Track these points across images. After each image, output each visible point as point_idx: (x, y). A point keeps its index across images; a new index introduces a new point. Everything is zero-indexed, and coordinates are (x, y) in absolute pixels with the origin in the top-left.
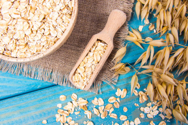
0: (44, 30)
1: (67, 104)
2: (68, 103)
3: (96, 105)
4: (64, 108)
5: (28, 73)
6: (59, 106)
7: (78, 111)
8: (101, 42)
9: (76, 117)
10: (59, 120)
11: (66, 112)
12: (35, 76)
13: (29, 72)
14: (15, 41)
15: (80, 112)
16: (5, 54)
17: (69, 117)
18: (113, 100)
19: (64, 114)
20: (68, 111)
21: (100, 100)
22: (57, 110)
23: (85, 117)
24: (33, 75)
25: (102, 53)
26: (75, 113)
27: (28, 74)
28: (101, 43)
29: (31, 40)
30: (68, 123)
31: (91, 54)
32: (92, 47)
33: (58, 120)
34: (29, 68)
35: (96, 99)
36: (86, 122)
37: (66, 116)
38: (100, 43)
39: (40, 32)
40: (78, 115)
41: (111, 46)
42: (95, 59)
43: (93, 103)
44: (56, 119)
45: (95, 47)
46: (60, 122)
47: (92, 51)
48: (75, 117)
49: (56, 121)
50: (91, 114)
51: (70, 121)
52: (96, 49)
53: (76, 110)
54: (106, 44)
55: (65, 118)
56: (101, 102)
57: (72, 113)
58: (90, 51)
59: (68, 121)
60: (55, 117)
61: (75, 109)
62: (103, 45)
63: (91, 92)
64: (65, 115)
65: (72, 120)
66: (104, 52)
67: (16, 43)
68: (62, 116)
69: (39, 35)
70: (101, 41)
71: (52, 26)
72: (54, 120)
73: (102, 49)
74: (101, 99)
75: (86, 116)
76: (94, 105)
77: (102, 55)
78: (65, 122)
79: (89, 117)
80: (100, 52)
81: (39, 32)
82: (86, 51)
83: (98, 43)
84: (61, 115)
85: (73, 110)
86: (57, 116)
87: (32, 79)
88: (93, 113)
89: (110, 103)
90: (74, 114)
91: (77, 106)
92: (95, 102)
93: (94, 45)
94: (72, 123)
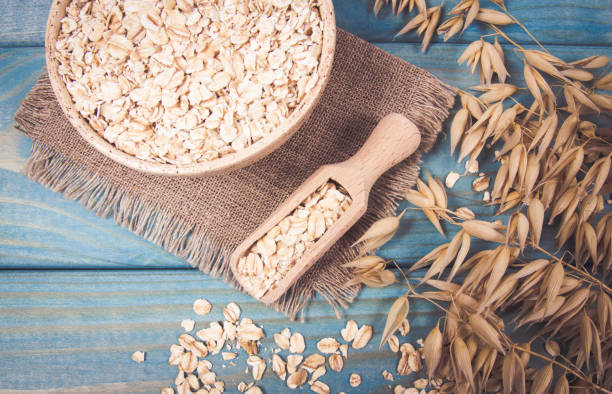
0: (211, 113)
1: (207, 325)
2: (211, 324)
3: (284, 348)
4: (198, 333)
5: (129, 219)
6: (188, 325)
7: (231, 351)
8: (337, 189)
9: (224, 366)
10: (176, 362)
11: (201, 345)
12: (144, 230)
13: (133, 217)
14: (128, 103)
15: (237, 355)
16: (91, 122)
17: (205, 361)
18: (329, 346)
19: (194, 351)
20: (206, 345)
21: (297, 339)
22: (179, 333)
23: (247, 371)
24: (140, 227)
25: (332, 218)
26: (223, 354)
27: (129, 221)
28: (337, 192)
29: (167, 123)
30: (197, 376)
31: (302, 213)
32: (312, 196)
33: (173, 360)
34: (135, 207)
35: (286, 333)
36: (244, 385)
37: (199, 355)
38: (333, 190)
39: (196, 113)
40: (230, 361)
41: (359, 206)
42: (311, 231)
43: (277, 341)
44: (169, 356)
45: (317, 197)
46: (180, 368)
47: (308, 205)
48: (221, 366)
49: (167, 362)
50: (263, 367)
51: (205, 372)
52: (320, 202)
53: (229, 347)
54: (347, 198)
55: (195, 360)
56: (298, 344)
57: (215, 352)
58: (303, 205)
59: (199, 371)
60: (169, 351)
61: (224, 345)
62: (341, 197)
63: (277, 310)
64: (196, 353)
65: (210, 371)
66: (339, 217)
67: (128, 111)
68: (187, 354)
69: (192, 118)
70: (338, 186)
71: (232, 114)
72: (164, 359)
73: (336, 207)
74: (299, 336)
75: (251, 369)
76: (278, 347)
77: (331, 222)
78: (192, 371)
79: (255, 376)
80: (328, 214)
81: (194, 110)
82: (293, 202)
83: (329, 188)
84: (185, 351)
85: (220, 345)
86: (176, 350)
87: (134, 235)
88: (269, 366)
89: (320, 353)
90: (219, 355)
91: (232, 338)
92: (282, 339)
93: (317, 192)
94: (209, 378)
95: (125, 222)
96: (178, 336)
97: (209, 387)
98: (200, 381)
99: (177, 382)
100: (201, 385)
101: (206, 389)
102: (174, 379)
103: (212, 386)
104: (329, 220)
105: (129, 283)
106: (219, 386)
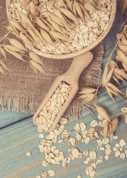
1: (48, 133)
2: (50, 133)
3: (79, 130)
4: (46, 138)
5: (4, 106)
7: (61, 139)
9: (60, 146)
10: (43, 151)
11: (49, 141)
12: (11, 108)
13: (5, 105)
15: (64, 140)
17: (53, 146)
18: (94, 123)
19: (47, 144)
20: (51, 141)
21: (82, 125)
22: (39, 140)
23: (69, 144)
24: (9, 108)
25: (66, 96)
26: (58, 141)
27: (4, 107)
30: (52, 153)
31: (55, 96)
32: (57, 89)
33: (41, 151)
34: (4, 101)
35: (77, 125)
36: (70, 149)
37: (50, 145)
38: (64, 85)
40: (61, 143)
43: (75, 129)
44: (39, 150)
45: (59, 89)
46: (45, 152)
47: (56, 93)
48: (59, 146)
49: (40, 152)
50: (74, 140)
51: (55, 150)
52: (60, 90)
53: (59, 138)
54: (70, 86)
55: (49, 148)
57: (55, 142)
58: (54, 93)
59: (52, 151)
60: (39, 148)
62: (67, 86)
63: (71, 118)
64: (49, 145)
65: (56, 149)
66: (69, 95)
68: (46, 147)
70: (66, 83)
73: (67, 91)
74: (83, 123)
76: (77, 131)
78: (50, 152)
79: (73, 144)
80: (64, 94)
82: (50, 93)
84: (44, 146)
85: (56, 138)
86: (41, 147)
87: (8, 111)
88: (76, 139)
89: (92, 127)
90: (57, 142)
91: (59, 134)
92: (77, 127)
93: (58, 87)
94: (57, 152)
95: (3, 108)
96: (40, 141)
97: (58, 155)
98: (54, 154)
99: (46, 158)
100: (55, 155)
101: (57, 156)
102: (44, 157)
103: (59, 154)
104: (65, 96)
105: (14, 130)
106: (61, 153)
